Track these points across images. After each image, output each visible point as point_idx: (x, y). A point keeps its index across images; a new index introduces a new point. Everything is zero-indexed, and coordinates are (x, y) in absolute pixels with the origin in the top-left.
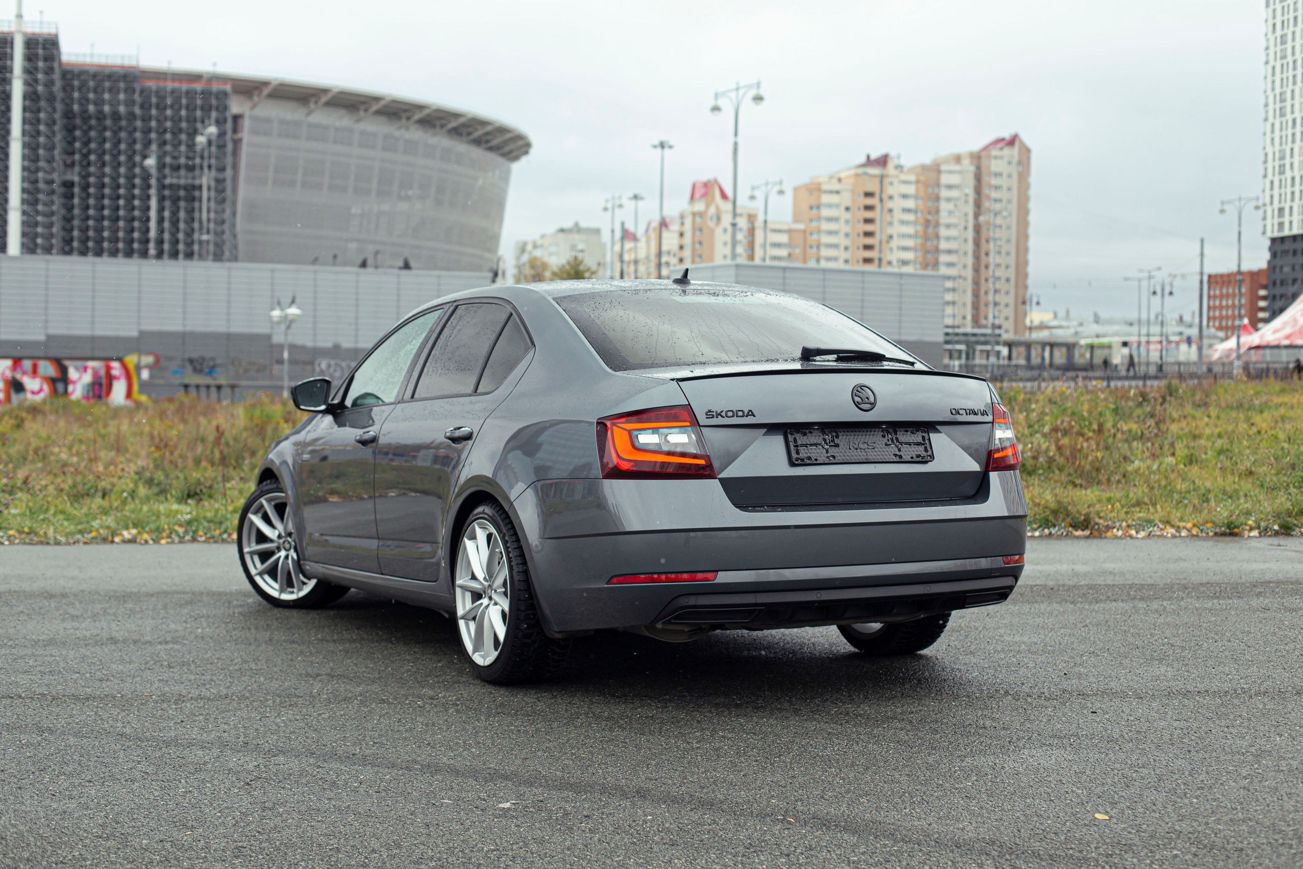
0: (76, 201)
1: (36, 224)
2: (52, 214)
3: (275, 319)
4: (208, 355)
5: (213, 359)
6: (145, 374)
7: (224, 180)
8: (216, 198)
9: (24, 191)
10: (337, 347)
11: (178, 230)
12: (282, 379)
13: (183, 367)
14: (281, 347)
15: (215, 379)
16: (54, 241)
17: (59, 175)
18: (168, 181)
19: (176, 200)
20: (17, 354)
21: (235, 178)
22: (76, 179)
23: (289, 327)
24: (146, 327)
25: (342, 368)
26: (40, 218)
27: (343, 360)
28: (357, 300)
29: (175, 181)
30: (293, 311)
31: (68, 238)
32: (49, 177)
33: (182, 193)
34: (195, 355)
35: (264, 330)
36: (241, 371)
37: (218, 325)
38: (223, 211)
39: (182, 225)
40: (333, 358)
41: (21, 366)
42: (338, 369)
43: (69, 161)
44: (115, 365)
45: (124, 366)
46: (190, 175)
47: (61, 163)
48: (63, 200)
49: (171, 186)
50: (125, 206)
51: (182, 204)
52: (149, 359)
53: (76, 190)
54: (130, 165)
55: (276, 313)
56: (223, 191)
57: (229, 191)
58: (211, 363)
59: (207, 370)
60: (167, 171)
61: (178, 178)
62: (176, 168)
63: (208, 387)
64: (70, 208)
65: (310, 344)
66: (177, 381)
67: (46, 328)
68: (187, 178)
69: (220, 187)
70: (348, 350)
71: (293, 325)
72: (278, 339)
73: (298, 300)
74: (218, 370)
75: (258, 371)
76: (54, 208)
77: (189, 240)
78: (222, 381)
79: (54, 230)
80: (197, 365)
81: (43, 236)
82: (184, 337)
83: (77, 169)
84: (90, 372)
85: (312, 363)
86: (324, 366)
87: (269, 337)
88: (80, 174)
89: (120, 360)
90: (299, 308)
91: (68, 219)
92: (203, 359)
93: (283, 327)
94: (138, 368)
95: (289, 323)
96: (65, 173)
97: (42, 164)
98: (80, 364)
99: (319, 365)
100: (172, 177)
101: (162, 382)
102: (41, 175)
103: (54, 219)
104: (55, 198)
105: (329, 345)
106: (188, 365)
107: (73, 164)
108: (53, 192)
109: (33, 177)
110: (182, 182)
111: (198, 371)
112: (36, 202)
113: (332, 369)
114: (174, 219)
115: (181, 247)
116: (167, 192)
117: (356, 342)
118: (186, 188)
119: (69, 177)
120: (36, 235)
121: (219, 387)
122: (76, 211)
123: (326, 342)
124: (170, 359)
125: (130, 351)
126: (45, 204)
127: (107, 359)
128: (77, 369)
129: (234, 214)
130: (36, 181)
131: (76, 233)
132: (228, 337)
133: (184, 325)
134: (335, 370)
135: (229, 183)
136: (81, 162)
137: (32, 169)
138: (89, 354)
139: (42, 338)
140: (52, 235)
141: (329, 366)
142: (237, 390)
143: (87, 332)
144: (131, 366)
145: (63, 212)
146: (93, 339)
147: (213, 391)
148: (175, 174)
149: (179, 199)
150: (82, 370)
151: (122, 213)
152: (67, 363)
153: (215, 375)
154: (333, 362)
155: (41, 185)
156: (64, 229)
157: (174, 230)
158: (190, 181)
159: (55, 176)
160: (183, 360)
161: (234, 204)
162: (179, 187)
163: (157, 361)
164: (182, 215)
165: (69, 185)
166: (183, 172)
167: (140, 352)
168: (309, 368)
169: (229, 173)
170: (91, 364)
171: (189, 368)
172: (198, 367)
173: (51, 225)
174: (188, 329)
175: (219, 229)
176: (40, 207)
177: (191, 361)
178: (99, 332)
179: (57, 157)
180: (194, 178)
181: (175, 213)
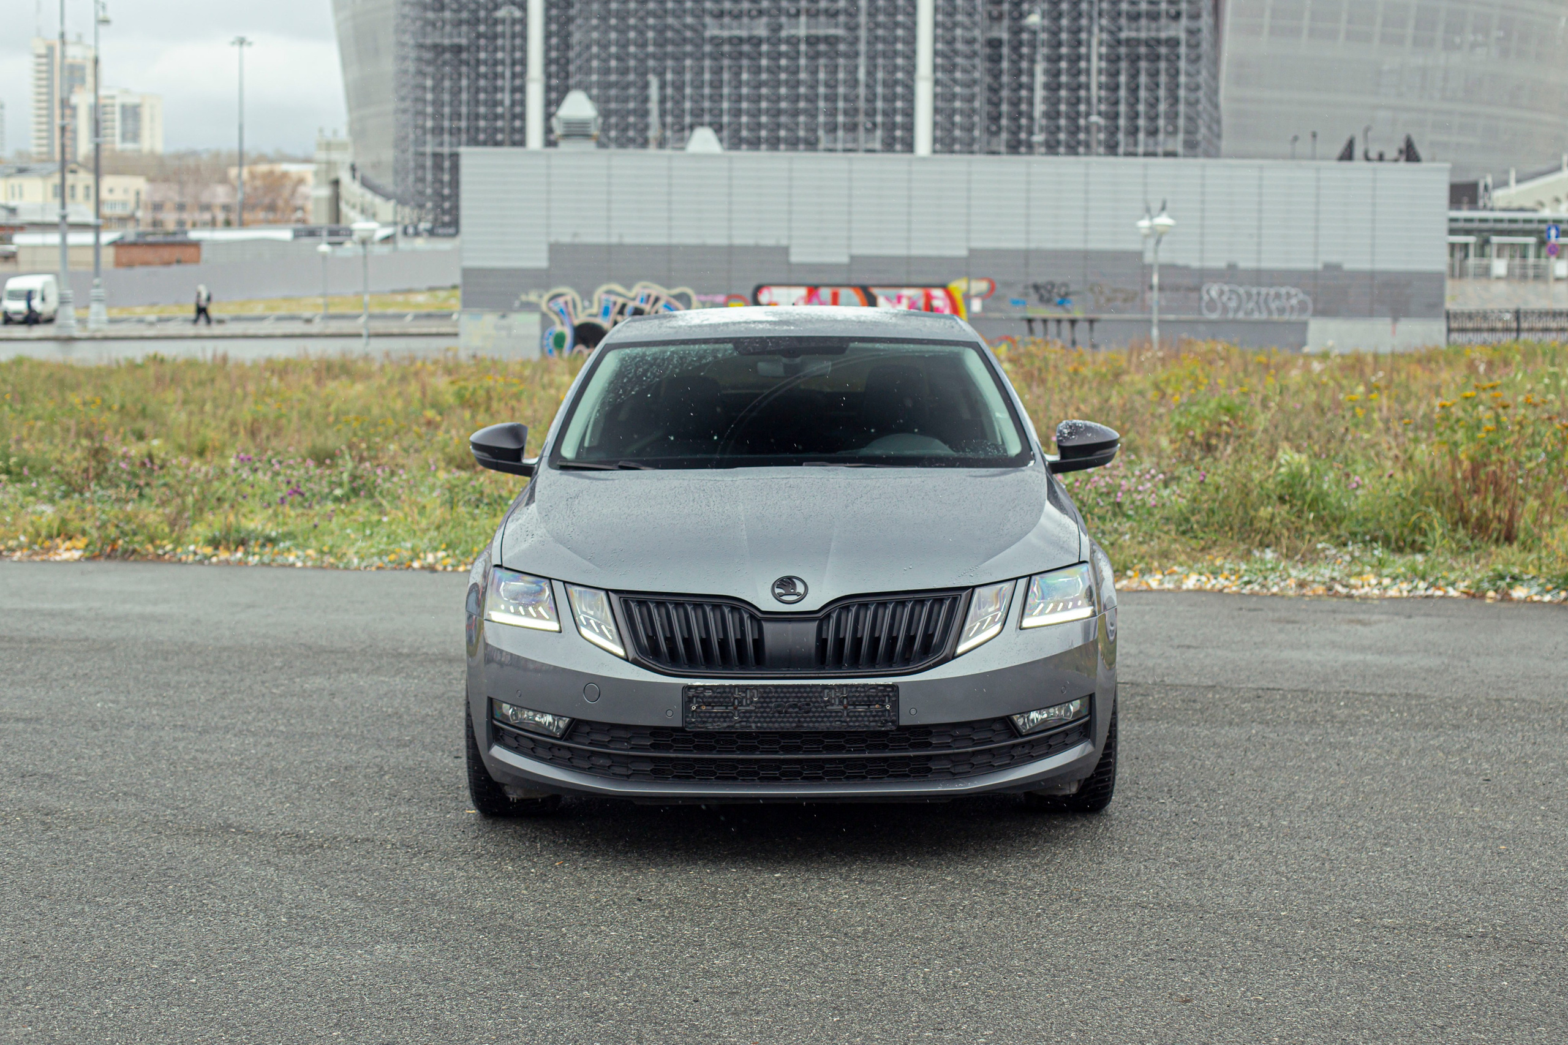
0: (1005, 65)
1: (954, 97)
2: (974, 82)
3: (1145, 231)
4: (1058, 280)
5: (1065, 285)
6: (976, 306)
7: (1199, 30)
8: (1187, 56)
9: (936, 53)
10: (1232, 267)
11: (1137, 100)
12: (1150, 311)
13: (1026, 295)
14: (1151, 266)
15: (1068, 311)
16: (976, 119)
17: (983, 32)
18: (1123, 35)
19: (1134, 59)
20: (813, 280)
21: (1217, 28)
22: (1005, 36)
23: (1158, 242)
24: (976, 244)
25: (1239, 295)
26: (958, 89)
27: (1241, 285)
28: (1260, 203)
29: (1133, 34)
30: (1164, 220)
31: (995, 114)
32: (968, 35)
33: (1143, 50)
34: (1041, 280)
35: (1136, 246)
36: (1102, 300)
37: (1071, 240)
38: (1198, 72)
39: (1143, 94)
40: (1226, 283)
41: (818, 296)
42: (1234, 297)
43: (995, 13)
44: (938, 293)
45: (949, 295)
46: (1154, 25)
47: (985, 15)
48: (988, 65)
49: (1128, 42)
50: (1068, 70)
51: (1143, 65)
52: (982, 286)
53: (1005, 50)
54: (1074, 14)
55: (1144, 224)
56: (1197, 45)
57: (1205, 47)
58: (1063, 290)
59: (1057, 299)
60: (1123, 21)
61: (1138, 30)
62: (1135, 17)
63: (1059, 321)
64: (997, 75)
65: (1195, 264)
66: (1018, 313)
67: (849, 246)
68: (1149, 29)
69: (1193, 42)
70: (1246, 271)
71: (1165, 239)
72: (1149, 258)
73: (1169, 205)
74: (1072, 298)
75: (1125, 300)
76: (977, 75)
77: (1152, 113)
78: (1078, 314)
79: (977, 104)
80: (1043, 293)
81: (962, 112)
82: (1027, 256)
83: (1006, 23)
84: (905, 302)
85: (1197, 289)
86: (1214, 293)
87: (1140, 254)
88: (1010, 29)
89: (944, 287)
90: (1171, 217)
91: (994, 90)
92: (1053, 285)
93: (1152, 242)
94: (967, 297)
95: (1158, 236)
96: (990, 28)
97: (960, 18)
98: (893, 292)
99: (1208, 292)
100: (1130, 29)
101: (997, 315)
102: (959, 32)
103: (977, 89)
104: (977, 61)
105: (1222, 264)
106: (1031, 291)
107: (1000, 17)
108: (975, 54)
109: (948, 36)
110: (1143, 35)
111: (1044, 300)
112: (951, 69)
113: (1225, 298)
114: (1133, 85)
115: (1142, 122)
116: (1123, 50)
117: (1259, 260)
118: (1147, 43)
119: (995, 34)
120: (954, 111)
121: (1073, 322)
122: (1005, 79)
123: (1218, 262)
124: (1008, 285)
125: (958, 275)
126: (965, 71)
127: (926, 286)
128: (888, 299)
129: (1215, 76)
130: (951, 42)
131: (1005, 108)
132: (1086, 255)
133: (1028, 240)
134: (1229, 299)
135: (1206, 35)
136: (1010, 13)
137: (949, 24)
138: (904, 281)
139: (844, 259)
140: (973, 111)
141: (1222, 293)
142: (1096, 325)
143: (901, 252)
144: (958, 296)
145: (988, 79)
146: (908, 260)
147: (1066, 326)
148: (1134, 25)
149: (1138, 58)
150: (895, 301)
151: (1064, 79)
152: (875, 291)
153: (1068, 306)
154: (1226, 288)
155: (960, 46)
156: (990, 102)
157: (1132, 100)
158: (1153, 34)
159: (977, 33)
160: (1026, 287)
161: (1216, 62)
162: (1138, 42)
163: (992, 288)
164: (1143, 79)
165: (995, 44)
166: (1143, 22)
167: (970, 276)
168: (1194, 295)
169: (1206, 21)
170: (906, 292)
171: (1034, 297)
172: (1046, 295)
173: (971, 99)
174: (1033, 245)
175: (1192, 97)
176: (958, 75)
177: (1036, 287)
178: (916, 252)
179: (980, 9)
180: (1158, 30)
181: (1134, 75)
